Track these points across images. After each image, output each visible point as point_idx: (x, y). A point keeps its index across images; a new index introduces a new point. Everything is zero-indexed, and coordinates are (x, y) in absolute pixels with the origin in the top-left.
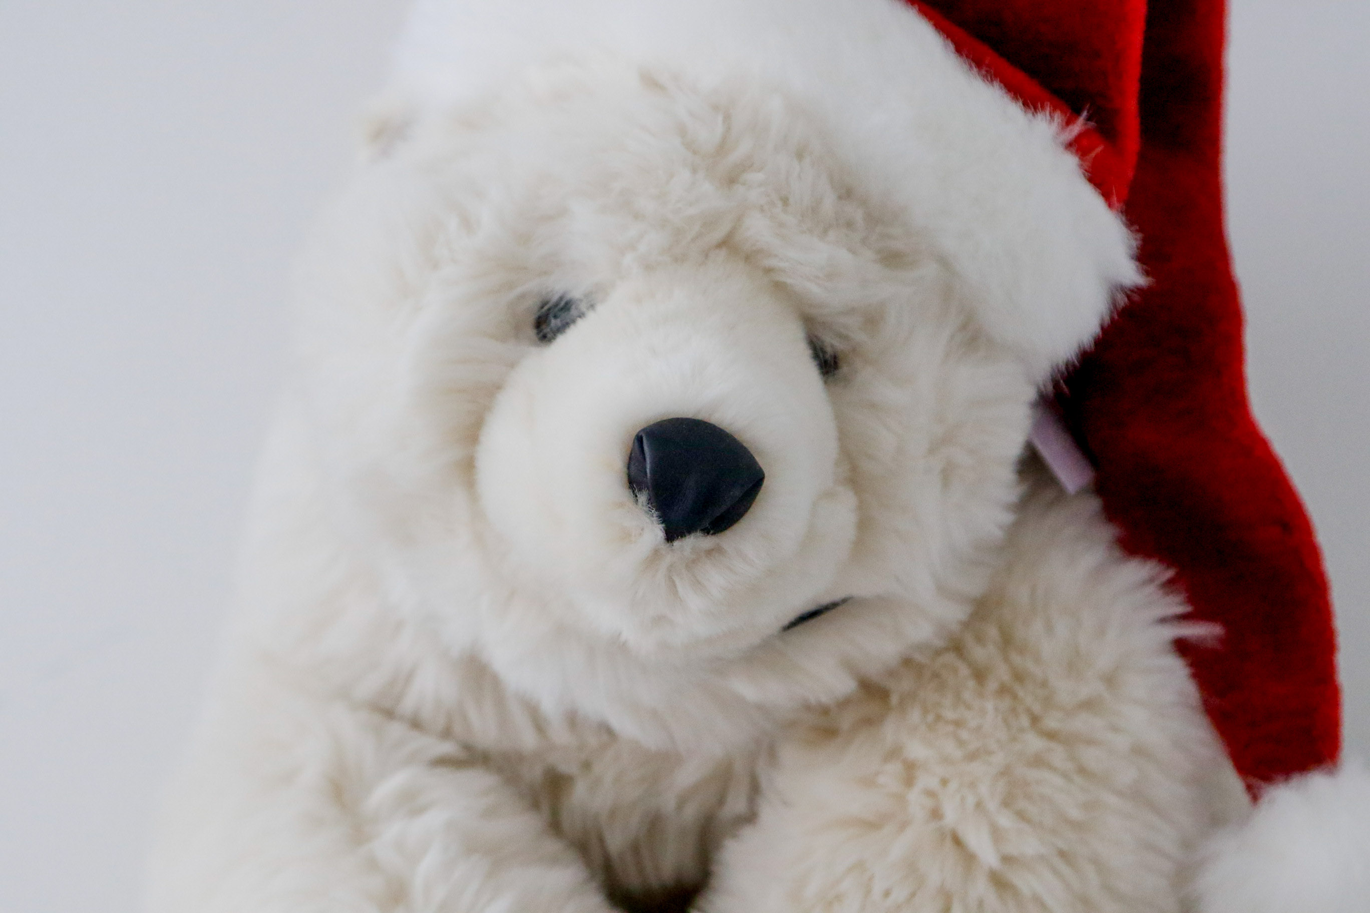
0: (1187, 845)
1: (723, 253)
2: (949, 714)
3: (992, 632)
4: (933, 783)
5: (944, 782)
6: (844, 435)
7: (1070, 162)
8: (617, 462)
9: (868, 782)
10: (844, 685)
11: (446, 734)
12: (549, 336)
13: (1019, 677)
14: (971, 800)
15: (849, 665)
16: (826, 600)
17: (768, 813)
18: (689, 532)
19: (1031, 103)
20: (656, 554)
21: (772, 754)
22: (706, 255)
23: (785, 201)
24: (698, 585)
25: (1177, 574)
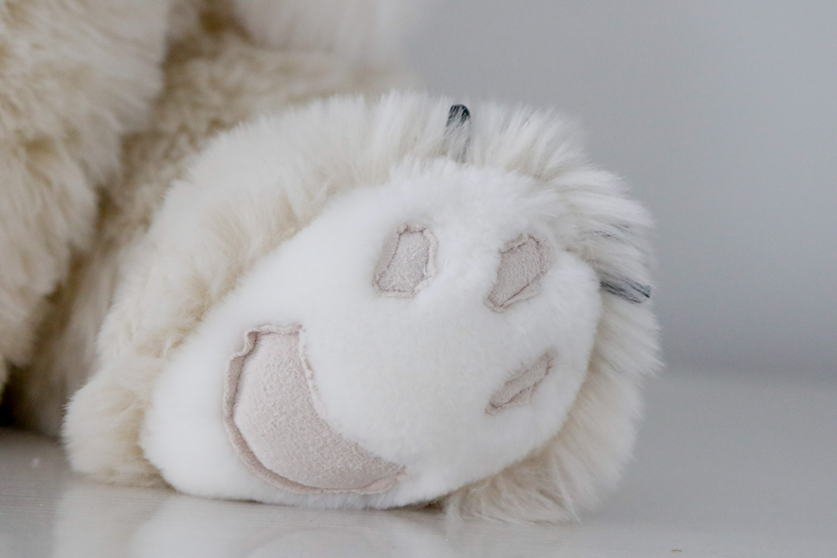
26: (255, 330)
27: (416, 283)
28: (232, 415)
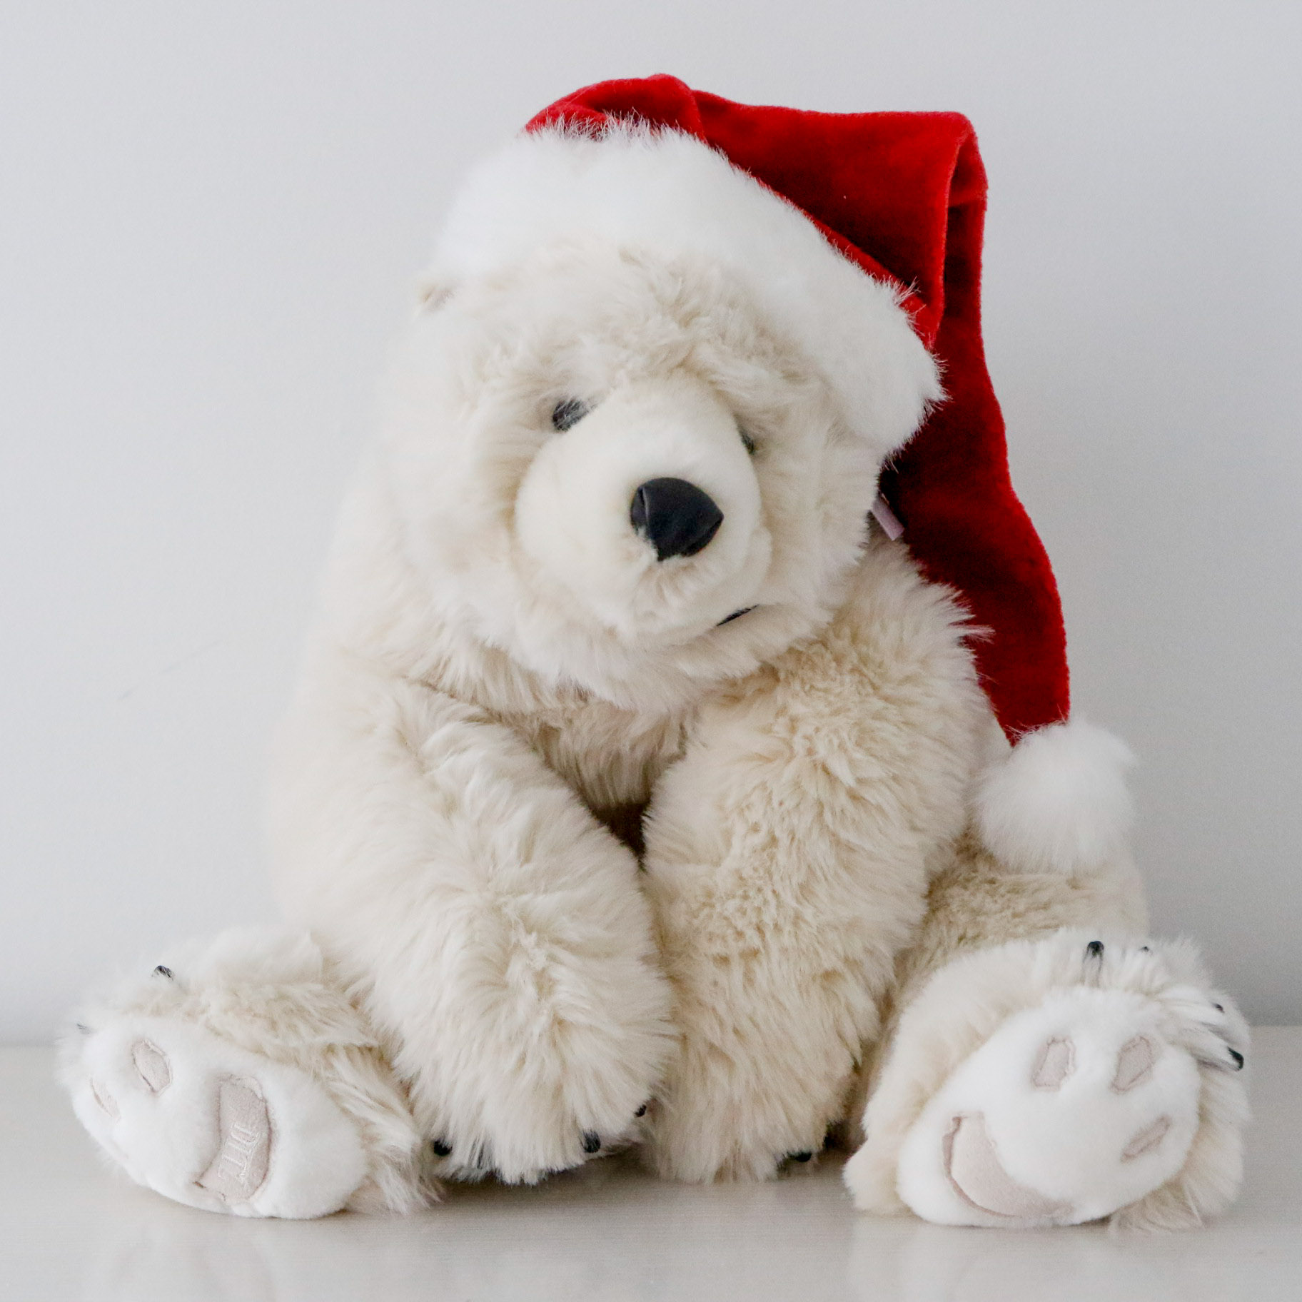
0: (972, 773)
1: (682, 371)
2: (820, 685)
3: (847, 631)
4: (809, 730)
5: (817, 730)
6: (763, 493)
7: (902, 316)
8: (624, 507)
9: (767, 730)
10: (752, 665)
11: (474, 700)
12: (565, 426)
13: (864, 660)
14: (836, 742)
15: (756, 652)
16: (742, 608)
17: (692, 752)
18: (674, 554)
19: (878, 277)
20: (650, 569)
21: (696, 714)
22: (671, 371)
23: (723, 336)
24: (677, 591)
25: (963, 593)
26: (957, 1115)
27: (1060, 1079)
28: (949, 1172)
